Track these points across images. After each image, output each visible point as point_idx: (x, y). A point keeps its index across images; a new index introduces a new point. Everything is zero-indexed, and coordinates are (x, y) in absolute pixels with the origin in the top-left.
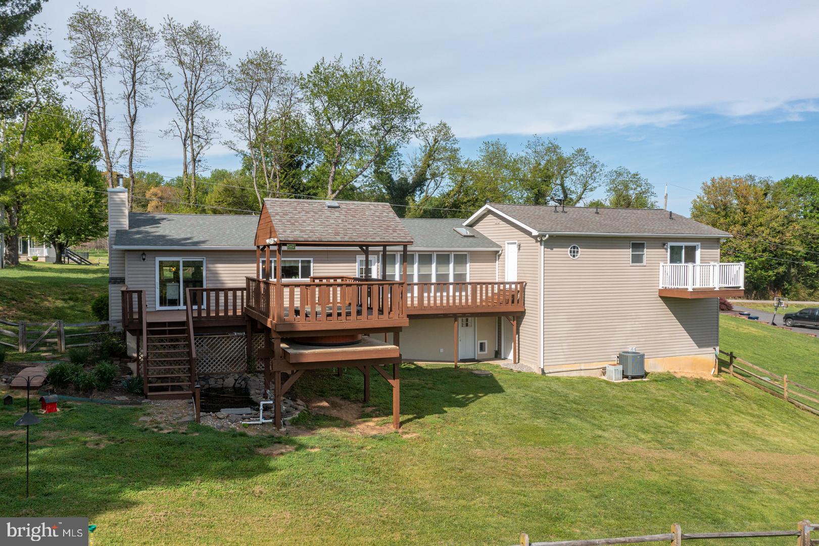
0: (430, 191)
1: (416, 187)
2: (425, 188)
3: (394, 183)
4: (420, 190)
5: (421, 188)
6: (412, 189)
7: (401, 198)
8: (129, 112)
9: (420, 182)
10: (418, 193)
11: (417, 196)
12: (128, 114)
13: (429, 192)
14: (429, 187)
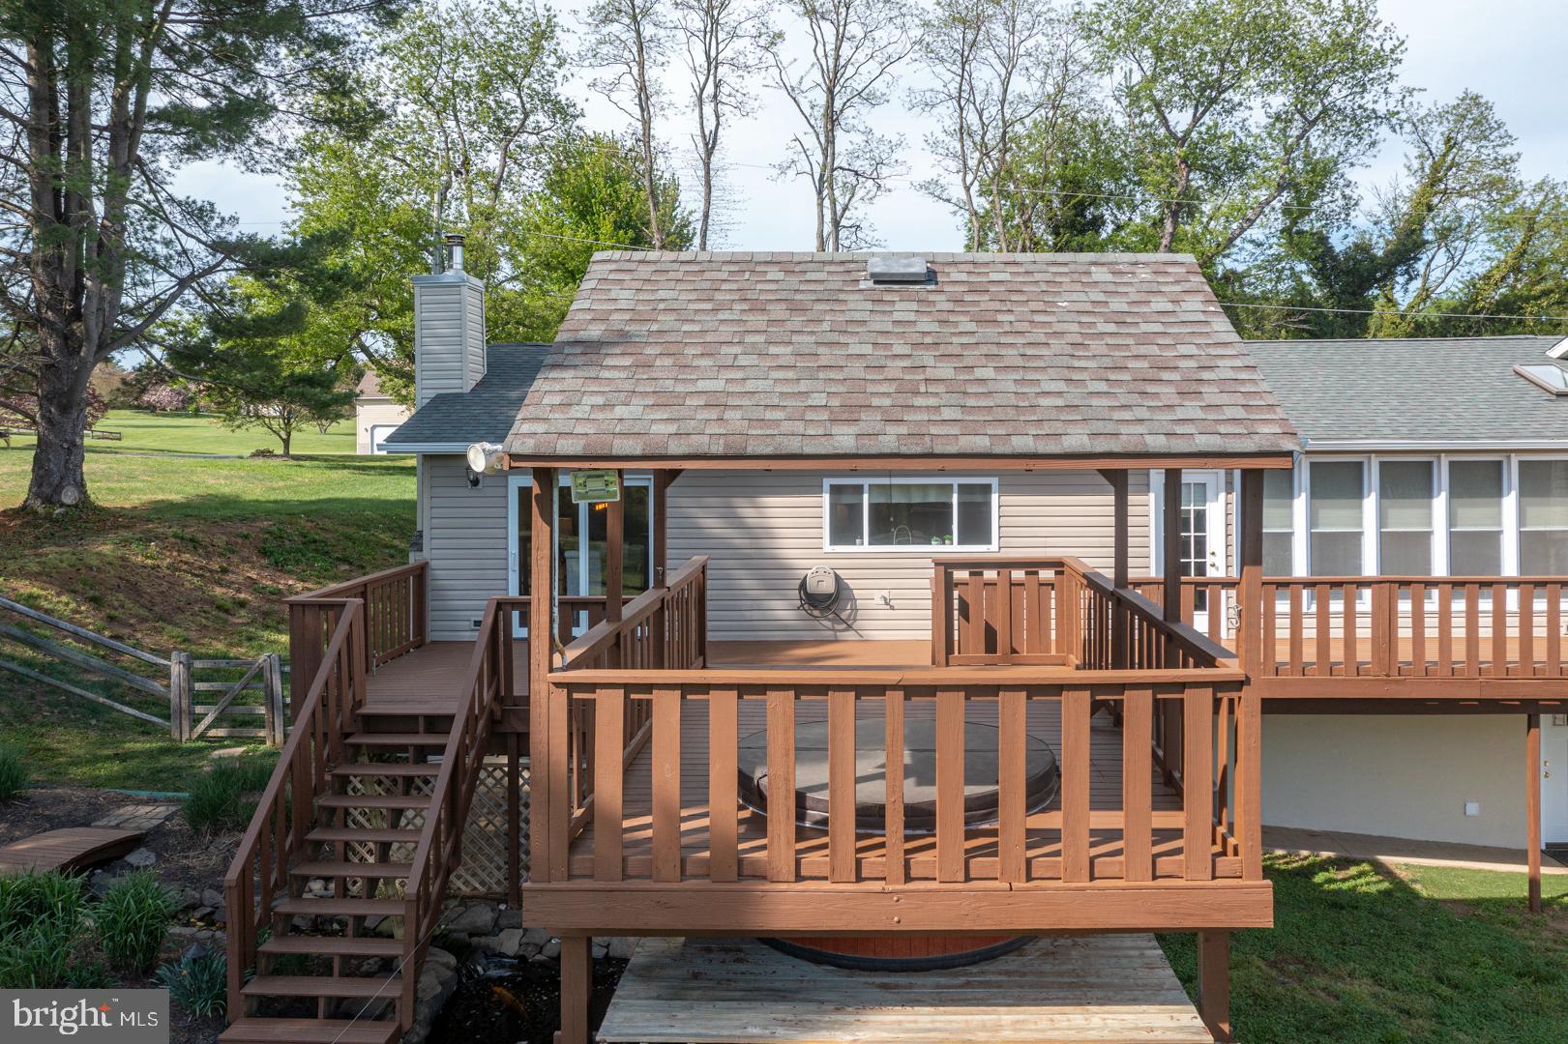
0: (1436, 275)
1: (1395, 266)
2: (1420, 266)
3: (1335, 258)
4: (1407, 272)
5: (1410, 266)
6: (1385, 271)
7: (1354, 294)
8: (702, 128)
9: (1407, 250)
10: (1401, 279)
11: (1398, 287)
12: (699, 133)
13: (1432, 278)
14: (1433, 266)
